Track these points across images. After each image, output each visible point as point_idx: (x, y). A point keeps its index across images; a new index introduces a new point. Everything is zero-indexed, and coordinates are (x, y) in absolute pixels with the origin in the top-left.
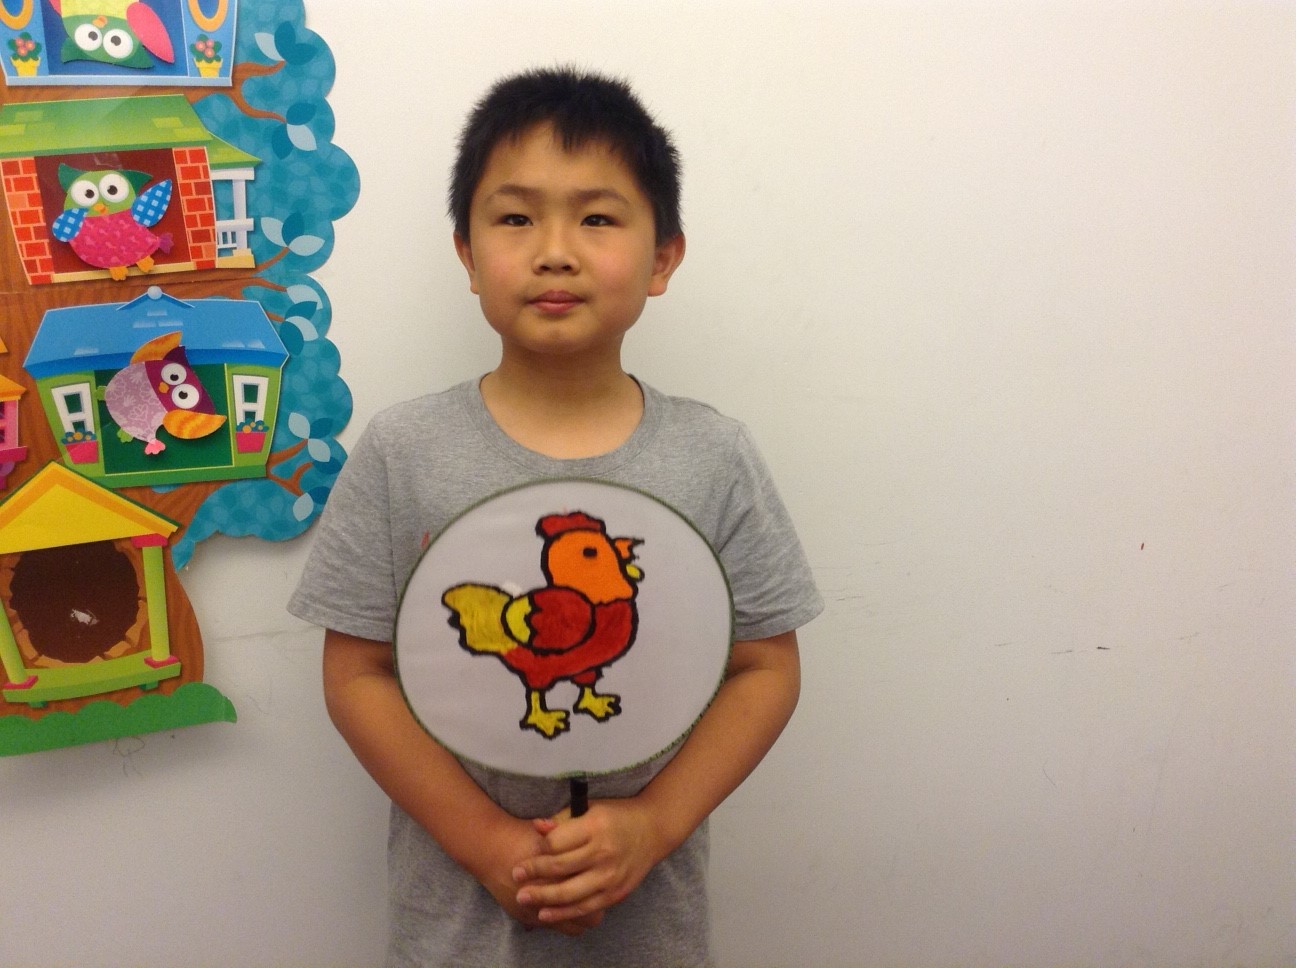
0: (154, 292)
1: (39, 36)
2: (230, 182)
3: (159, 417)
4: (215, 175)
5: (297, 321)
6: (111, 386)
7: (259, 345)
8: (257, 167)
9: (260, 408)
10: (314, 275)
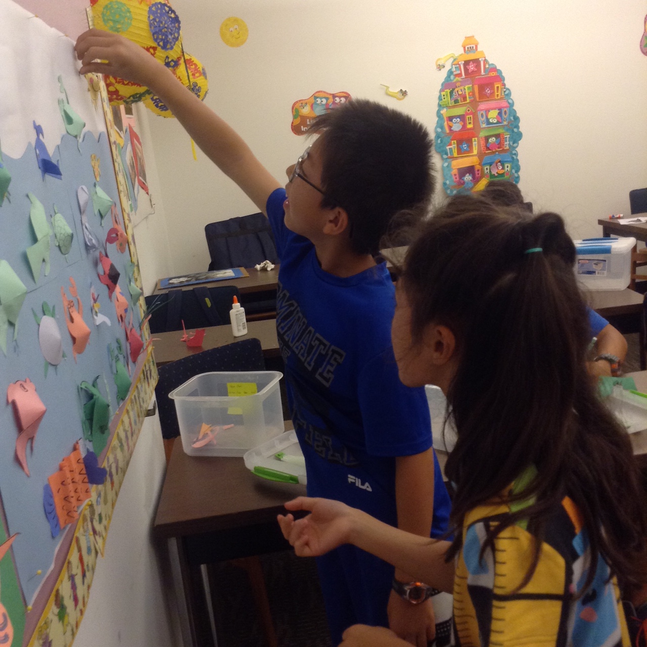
0: (497, 153)
1: (485, 121)
2: (506, 137)
3: (497, 171)
4: (505, 136)
5: (514, 156)
6: (492, 167)
7: (509, 160)
8: (510, 135)
9: (509, 169)
10: (516, 149)
